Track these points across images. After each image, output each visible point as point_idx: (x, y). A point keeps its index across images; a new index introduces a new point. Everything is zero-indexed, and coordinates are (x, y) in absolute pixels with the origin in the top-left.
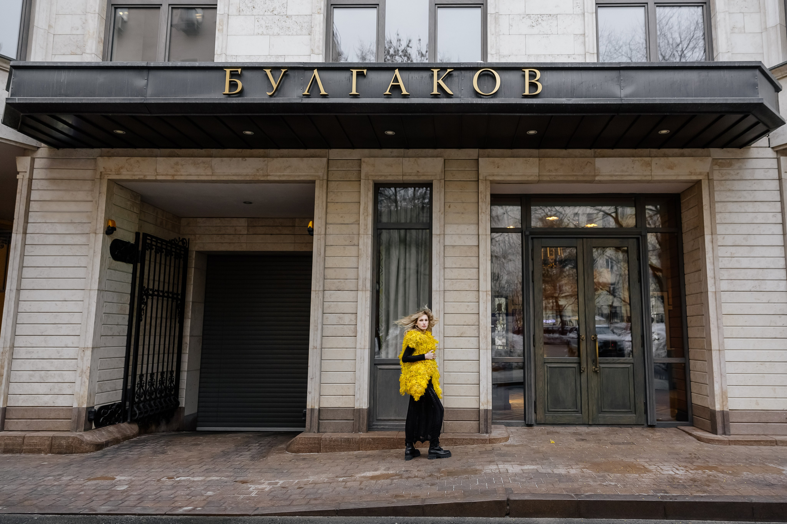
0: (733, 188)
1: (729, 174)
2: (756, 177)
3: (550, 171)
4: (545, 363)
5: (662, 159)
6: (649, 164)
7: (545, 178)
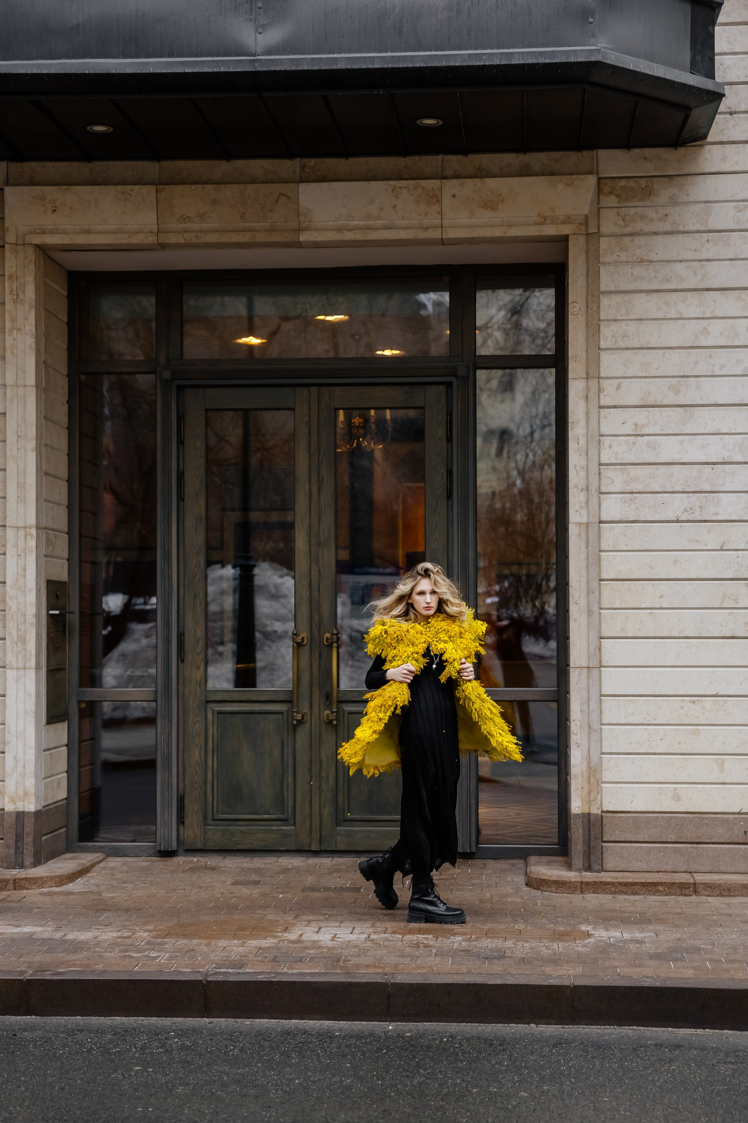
0: (652, 256)
1: (643, 217)
2: (714, 223)
3: (184, 219)
4: (208, 702)
5: (469, 183)
6: (435, 198)
7: (173, 239)
